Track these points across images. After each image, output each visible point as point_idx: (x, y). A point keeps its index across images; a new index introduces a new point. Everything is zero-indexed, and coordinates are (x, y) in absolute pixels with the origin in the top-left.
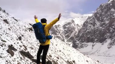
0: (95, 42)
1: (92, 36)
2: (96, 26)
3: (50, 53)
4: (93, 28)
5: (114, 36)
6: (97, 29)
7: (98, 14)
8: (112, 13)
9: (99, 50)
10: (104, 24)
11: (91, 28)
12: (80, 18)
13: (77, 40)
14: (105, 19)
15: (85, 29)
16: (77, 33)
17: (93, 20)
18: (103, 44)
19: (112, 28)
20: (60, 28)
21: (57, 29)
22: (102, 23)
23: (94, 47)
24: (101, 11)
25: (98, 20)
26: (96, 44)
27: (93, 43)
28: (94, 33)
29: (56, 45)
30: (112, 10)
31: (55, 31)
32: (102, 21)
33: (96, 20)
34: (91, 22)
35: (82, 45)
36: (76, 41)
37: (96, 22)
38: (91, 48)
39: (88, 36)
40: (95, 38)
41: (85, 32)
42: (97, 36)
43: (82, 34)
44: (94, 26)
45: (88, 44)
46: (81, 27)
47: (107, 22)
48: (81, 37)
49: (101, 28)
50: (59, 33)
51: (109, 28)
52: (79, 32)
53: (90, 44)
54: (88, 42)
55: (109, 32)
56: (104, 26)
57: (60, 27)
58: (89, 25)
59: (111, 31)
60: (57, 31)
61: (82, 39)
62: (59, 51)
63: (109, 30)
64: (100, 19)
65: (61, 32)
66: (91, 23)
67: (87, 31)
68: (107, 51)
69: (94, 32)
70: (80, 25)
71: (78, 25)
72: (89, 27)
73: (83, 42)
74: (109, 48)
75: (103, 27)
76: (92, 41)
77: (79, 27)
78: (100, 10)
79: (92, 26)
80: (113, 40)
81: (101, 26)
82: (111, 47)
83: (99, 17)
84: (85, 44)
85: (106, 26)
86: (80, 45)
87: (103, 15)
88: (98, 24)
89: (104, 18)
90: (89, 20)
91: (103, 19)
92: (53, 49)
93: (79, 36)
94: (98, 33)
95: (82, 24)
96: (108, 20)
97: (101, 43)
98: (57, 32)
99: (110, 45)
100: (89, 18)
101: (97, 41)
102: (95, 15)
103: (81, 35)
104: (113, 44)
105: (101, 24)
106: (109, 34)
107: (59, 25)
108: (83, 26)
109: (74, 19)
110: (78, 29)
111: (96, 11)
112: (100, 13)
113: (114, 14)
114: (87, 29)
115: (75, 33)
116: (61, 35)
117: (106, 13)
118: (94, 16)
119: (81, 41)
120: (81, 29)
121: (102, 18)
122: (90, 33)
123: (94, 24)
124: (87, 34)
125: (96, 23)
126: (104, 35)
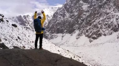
0: (65, 33)
1: (62, 27)
2: (65, 17)
3: (24, 44)
4: (62, 19)
5: (81, 27)
6: (67, 21)
7: (68, 5)
8: (81, 5)
9: (68, 40)
10: (73, 15)
11: (61, 19)
12: (50, 9)
13: (47, 31)
14: (74, 11)
15: (56, 20)
16: (47, 24)
17: (63, 11)
18: (72, 35)
19: (80, 19)
20: (30, 19)
21: (26, 20)
22: (72, 14)
23: (63, 38)
24: (70, 3)
25: (68, 11)
26: (65, 35)
27: (63, 34)
28: (64, 25)
29: (29, 36)
30: (80, 2)
31: (23, 22)
32: (71, 12)
33: (65, 11)
34: (61, 13)
35: (52, 36)
36: (46, 33)
37: (65, 13)
38: (61, 39)
39: (58, 27)
40: (65, 29)
41: (55, 23)
42: (67, 27)
43: (52, 25)
44: (64, 17)
45: (57, 35)
46: (51, 18)
47: (76, 14)
48: (51, 28)
49: (70, 19)
50: (29, 24)
51: (78, 20)
52: (49, 23)
53: (60, 35)
54: (58, 33)
55: (77, 23)
56: (73, 17)
57: (29, 17)
58: (59, 16)
59: (79, 22)
60: (26, 21)
61: (52, 30)
62: (32, 42)
63: (78, 22)
64: (70, 11)
65: (30, 23)
66: (61, 15)
67: (57, 22)
68: (75, 42)
69: (64, 23)
70: (50, 16)
71: (48, 15)
72: (59, 18)
73: (53, 33)
74: (77, 39)
75: (72, 19)
76: (62, 32)
77: (49, 18)
78: (69, 1)
79: (62, 17)
80: (81, 31)
81: (70, 17)
82: (79, 37)
83: (69, 8)
84: (54, 35)
85: (75, 17)
86: (50, 36)
87: (72, 7)
88: (68, 15)
89: (73, 9)
90: (59, 11)
91: (73, 11)
92: (26, 40)
93: (49, 27)
94: (68, 25)
95: (52, 15)
96: (77, 12)
97: (70, 34)
98: (26, 23)
99: (79, 36)
100: (59, 9)
101: (66, 32)
102: (65, 6)
103: (50, 26)
104: (81, 35)
105: (70, 15)
106: (77, 25)
107: (28, 16)
108: (53, 17)
109: (44, 9)
110: (48, 20)
111: (66, 3)
112: (70, 4)
113: (82, 6)
114: (57, 20)
115: (45, 24)
116: (30, 26)
117: (75, 4)
118: (64, 8)
119: (51, 33)
120: (51, 20)
121: (71, 9)
122: (60, 24)
123: (64, 15)
124: (57, 25)
125: (65, 15)
126: (73, 27)
